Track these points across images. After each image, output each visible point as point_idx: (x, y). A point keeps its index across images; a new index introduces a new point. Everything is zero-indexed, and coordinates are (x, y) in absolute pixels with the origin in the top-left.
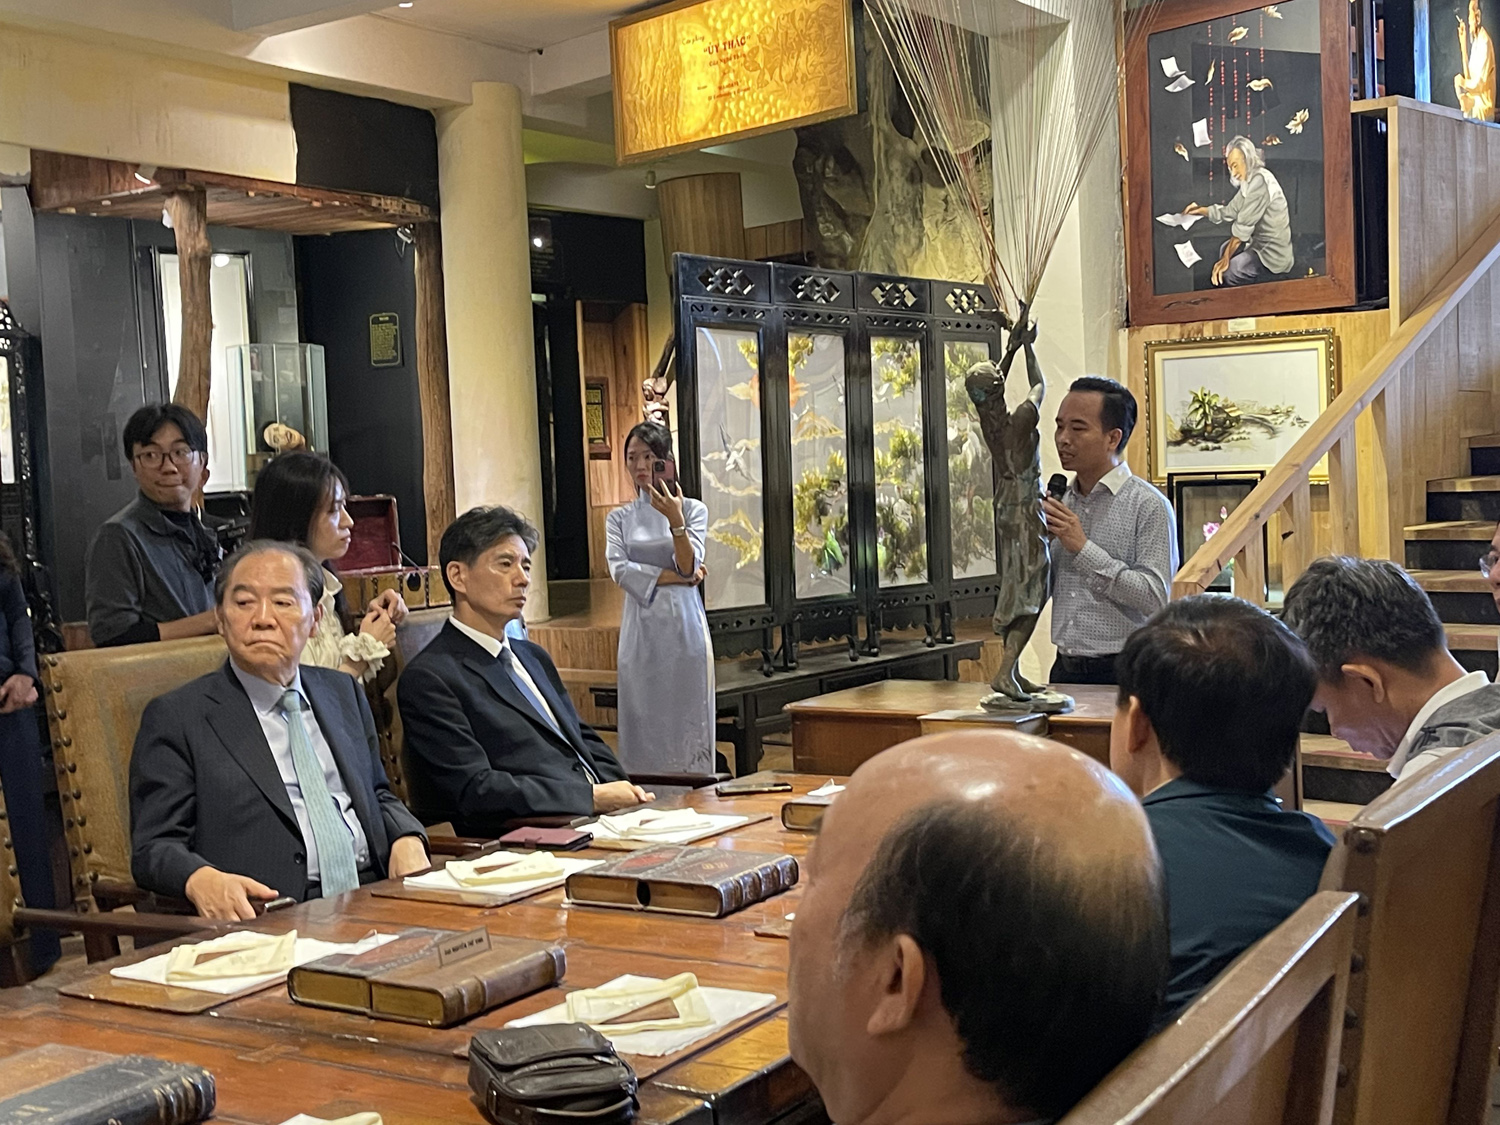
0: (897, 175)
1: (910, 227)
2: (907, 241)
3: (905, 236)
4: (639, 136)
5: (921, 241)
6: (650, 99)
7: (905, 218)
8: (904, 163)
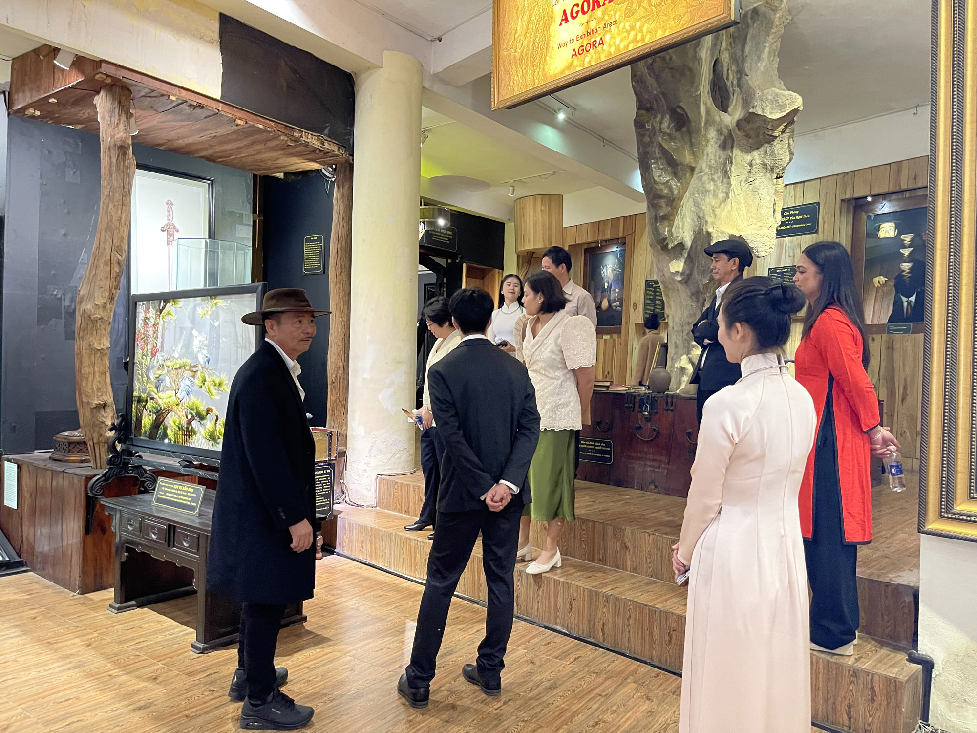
0: (712, 142)
1: (719, 184)
2: (715, 195)
3: (714, 191)
4: (511, 84)
5: (728, 196)
6: (522, 52)
7: (715, 177)
8: (720, 132)
